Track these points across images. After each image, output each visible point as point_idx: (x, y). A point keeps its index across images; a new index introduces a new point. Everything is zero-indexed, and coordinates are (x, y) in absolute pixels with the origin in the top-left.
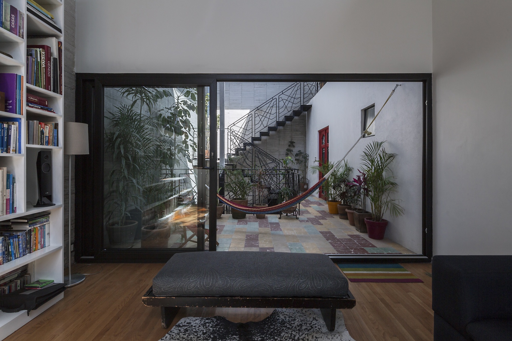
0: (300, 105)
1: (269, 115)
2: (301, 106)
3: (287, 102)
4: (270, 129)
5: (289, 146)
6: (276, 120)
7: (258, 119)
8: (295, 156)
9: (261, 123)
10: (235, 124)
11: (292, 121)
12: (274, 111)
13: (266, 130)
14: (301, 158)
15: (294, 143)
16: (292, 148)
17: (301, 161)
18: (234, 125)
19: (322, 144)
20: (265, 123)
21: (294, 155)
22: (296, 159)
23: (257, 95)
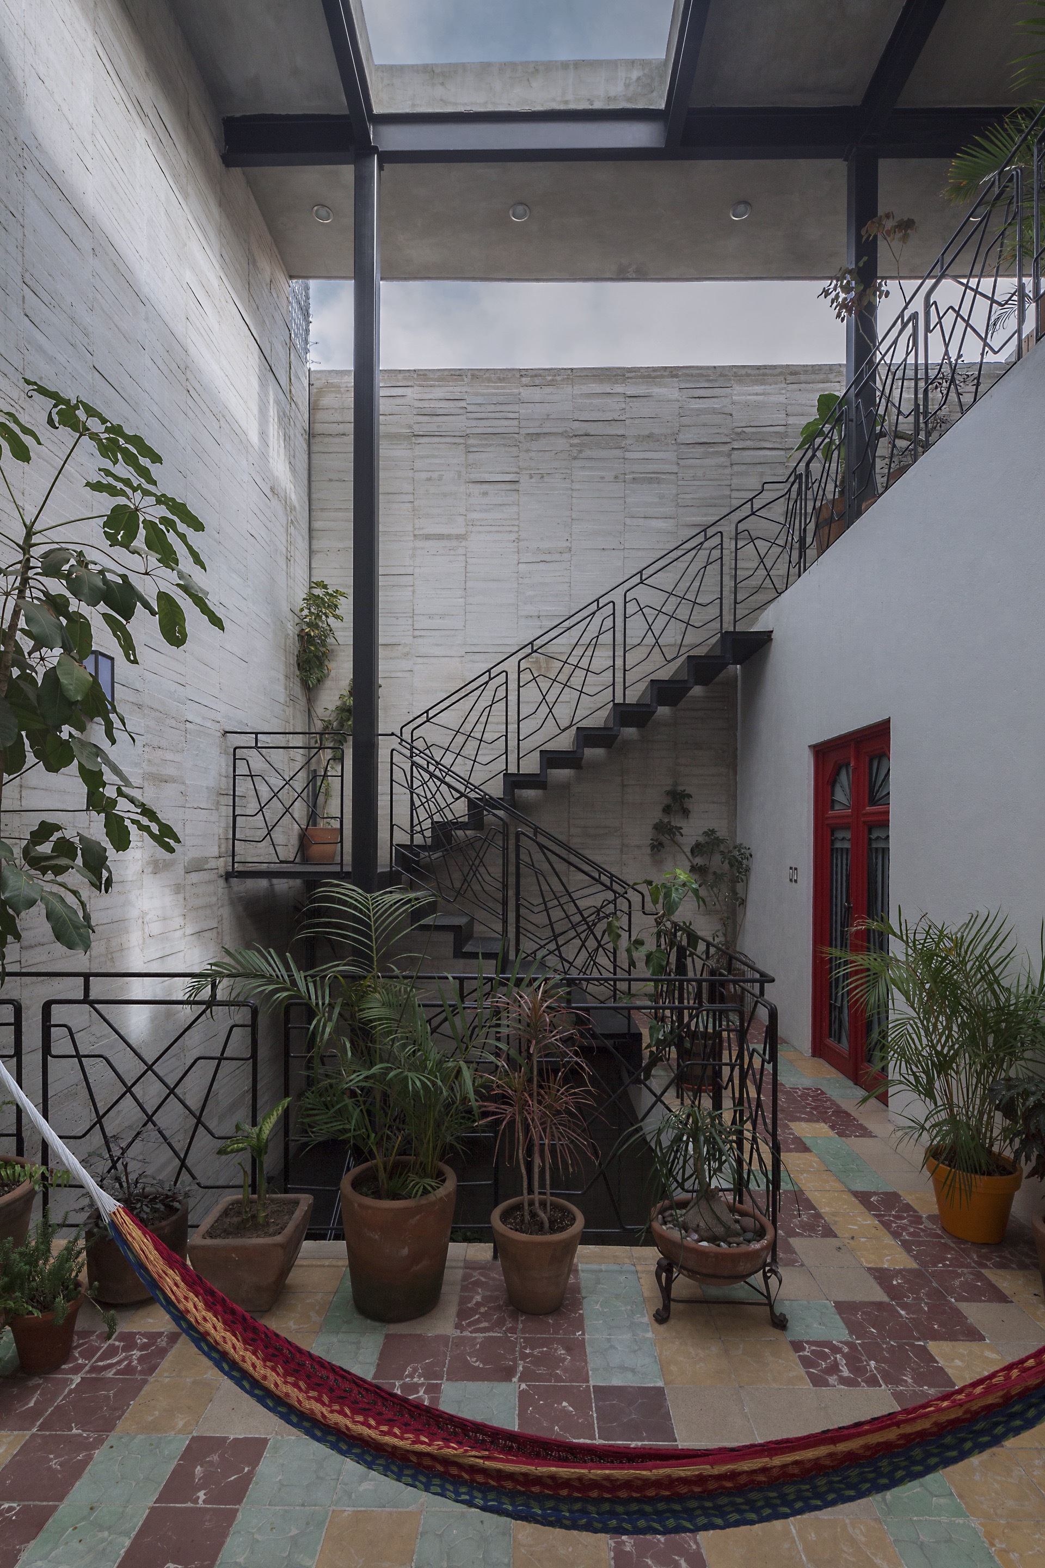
0: (721, 632)
1: (580, 674)
2: (725, 635)
3: (662, 619)
4: (587, 737)
5: (664, 810)
6: (613, 701)
7: (531, 694)
8: (689, 854)
9: (544, 709)
10: (431, 713)
11: (679, 706)
12: (602, 659)
13: (565, 742)
14: (716, 862)
15: (689, 796)
16: (677, 821)
17: (715, 873)
18: (428, 720)
19: (832, 808)
20: (563, 713)
21: (687, 850)
22: (692, 867)
23: (530, 593)
